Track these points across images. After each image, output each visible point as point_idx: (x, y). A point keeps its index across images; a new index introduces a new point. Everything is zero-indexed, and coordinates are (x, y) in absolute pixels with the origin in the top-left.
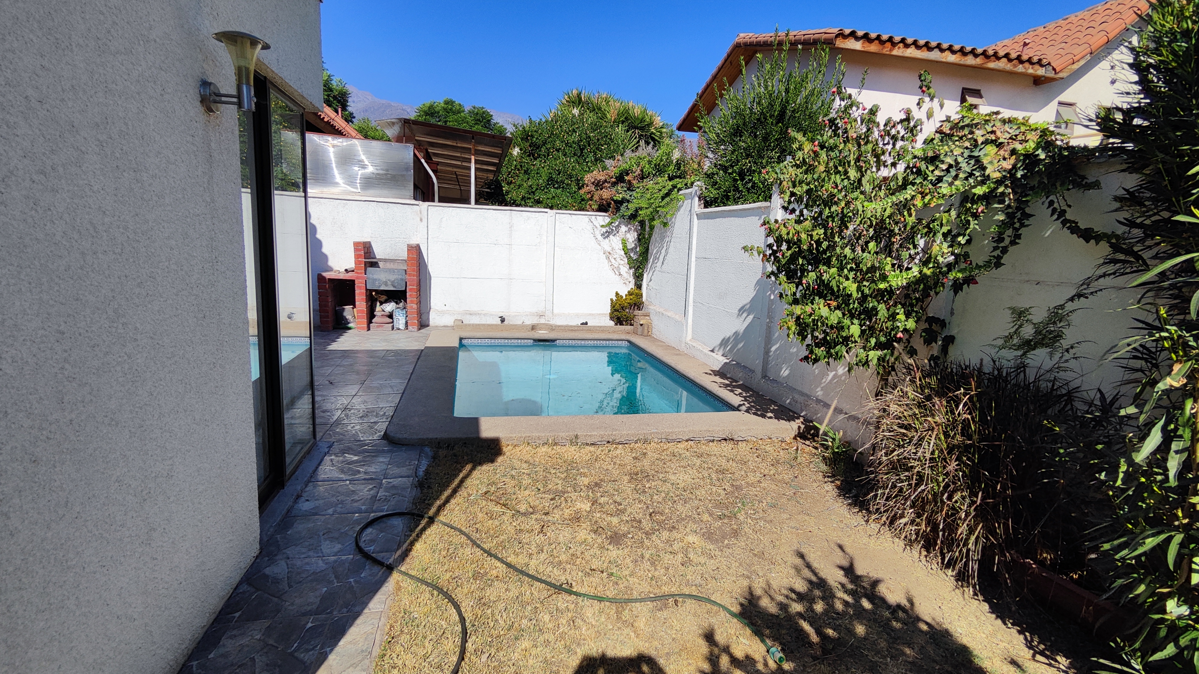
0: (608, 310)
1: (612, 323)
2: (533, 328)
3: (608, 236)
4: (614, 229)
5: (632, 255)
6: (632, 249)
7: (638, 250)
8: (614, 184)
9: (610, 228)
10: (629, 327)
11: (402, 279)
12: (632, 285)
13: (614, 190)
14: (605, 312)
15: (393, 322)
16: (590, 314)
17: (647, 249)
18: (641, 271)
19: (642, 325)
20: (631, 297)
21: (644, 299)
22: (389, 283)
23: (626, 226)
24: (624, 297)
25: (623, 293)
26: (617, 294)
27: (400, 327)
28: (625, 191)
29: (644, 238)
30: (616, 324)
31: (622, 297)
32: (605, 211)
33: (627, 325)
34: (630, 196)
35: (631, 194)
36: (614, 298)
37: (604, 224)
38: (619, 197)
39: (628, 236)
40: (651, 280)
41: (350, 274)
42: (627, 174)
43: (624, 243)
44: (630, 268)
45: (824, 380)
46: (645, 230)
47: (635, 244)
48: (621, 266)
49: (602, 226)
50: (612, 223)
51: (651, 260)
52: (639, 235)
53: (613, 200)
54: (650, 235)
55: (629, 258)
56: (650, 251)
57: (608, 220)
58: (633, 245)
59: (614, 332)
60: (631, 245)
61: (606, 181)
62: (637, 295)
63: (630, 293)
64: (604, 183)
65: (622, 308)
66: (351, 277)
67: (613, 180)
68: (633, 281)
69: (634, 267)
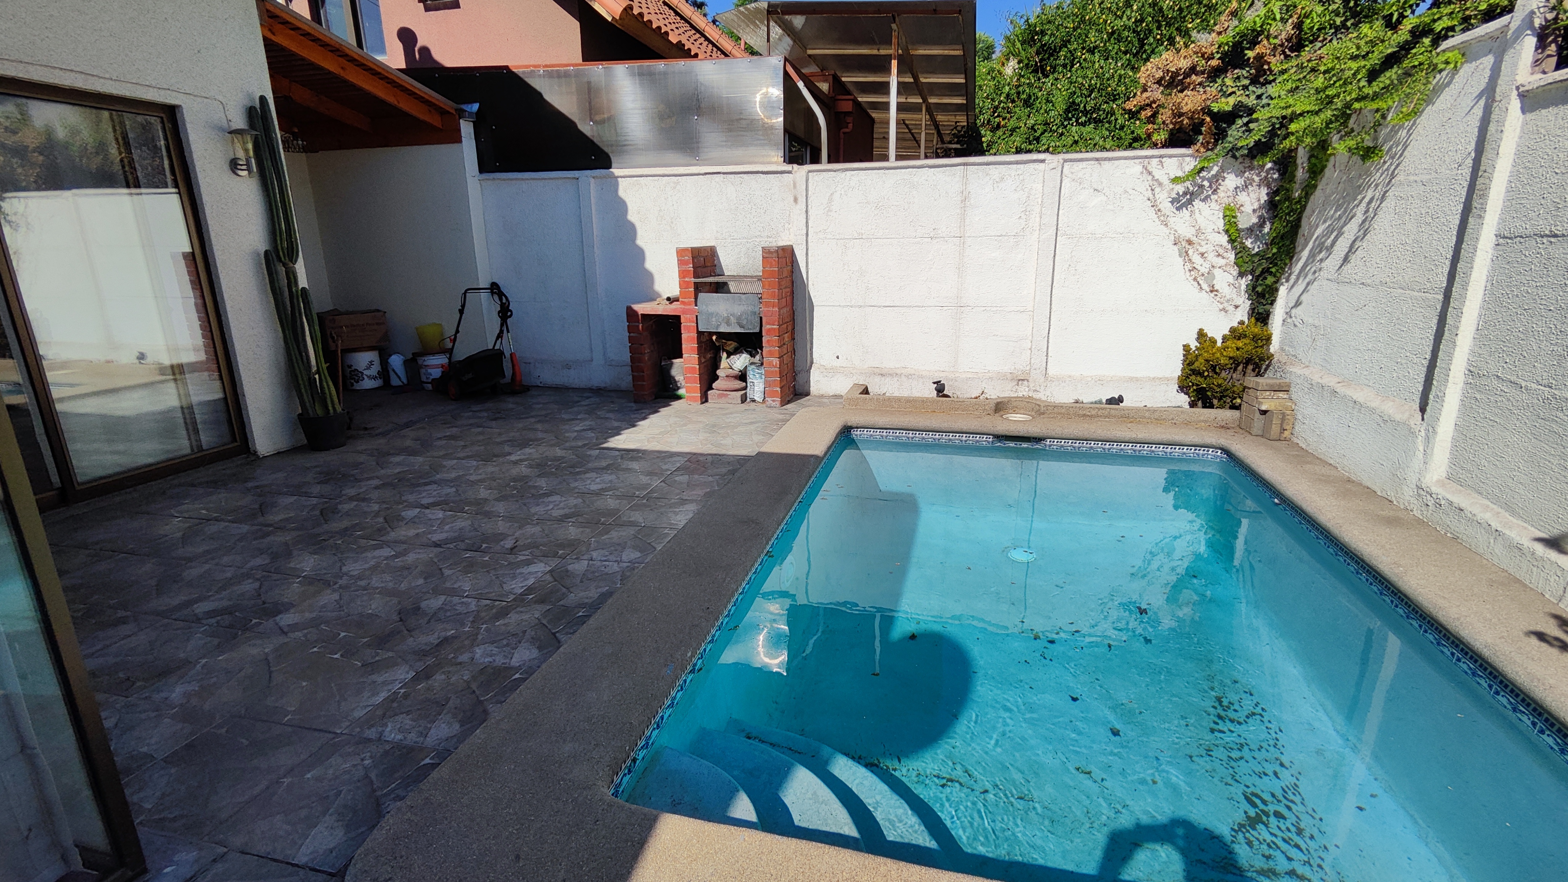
0: (1176, 368)
1: (1183, 400)
2: (1000, 407)
3: (1190, 202)
4: (1206, 183)
5: (1248, 243)
6: (1250, 230)
7: (1266, 230)
8: (1215, 74)
9: (1194, 184)
10: (1227, 415)
11: (754, 313)
12: (1241, 314)
13: (1213, 90)
14: (1168, 375)
15: (745, 388)
16: (1131, 379)
17: (1295, 227)
18: (1270, 280)
19: (1264, 412)
20: (1240, 344)
21: (1274, 348)
22: (733, 320)
23: (1238, 175)
24: (1219, 343)
25: (1218, 330)
26: (1201, 335)
27: (756, 398)
28: (1245, 88)
29: (1288, 198)
30: (1193, 405)
31: (1213, 341)
32: (1186, 143)
33: (1221, 407)
34: (1259, 97)
35: (1259, 91)
36: (1194, 344)
37: (1180, 174)
38: (1226, 104)
39: (1243, 197)
40: (1298, 304)
41: (676, 305)
42: (1254, 43)
43: (1230, 217)
44: (1241, 275)
46: (1292, 179)
47: (1260, 217)
48: (1217, 272)
49: (1176, 180)
50: (1202, 169)
51: (1305, 254)
52: (1272, 195)
53: (1210, 113)
54: (1309, 189)
55: (1241, 252)
56: (1305, 228)
57: (1190, 164)
58: (1255, 220)
59: (1187, 424)
60: (1247, 219)
61: (1193, 70)
62: (1255, 338)
63: (1235, 334)
64: (1187, 75)
65: (1213, 368)
66: (675, 310)
67: (1214, 63)
68: (1245, 305)
69: (1252, 272)
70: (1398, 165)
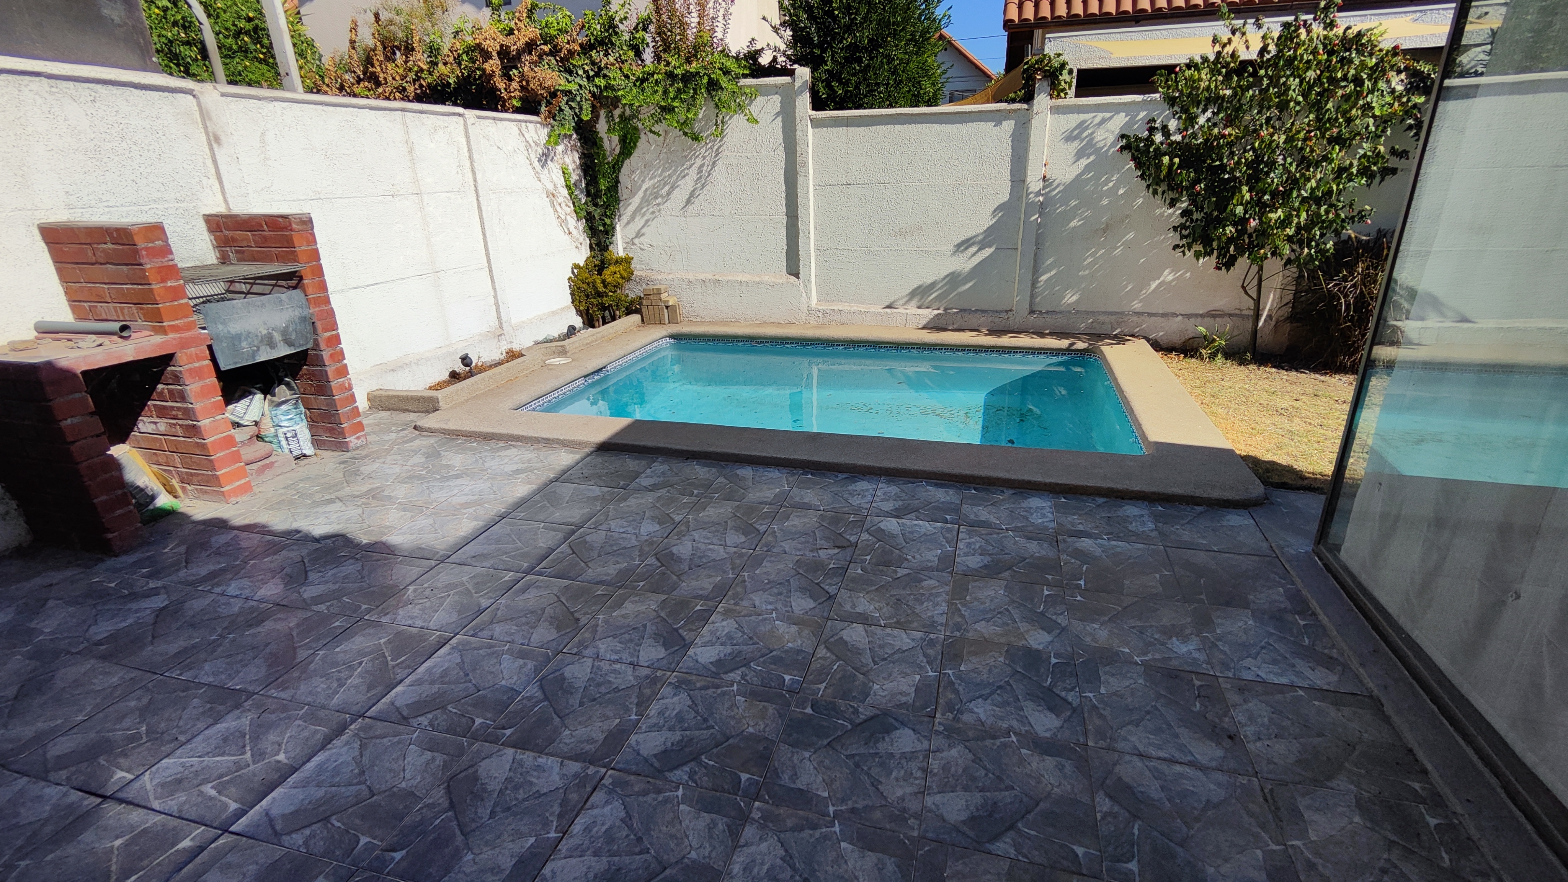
0: (568, 297)
3: (546, 162)
5: (578, 195)
6: (575, 184)
7: (584, 185)
11: (303, 319)
12: (585, 249)
18: (605, 221)
19: (667, 307)
22: (277, 337)
26: (575, 268)
27: (304, 452)
32: (533, 111)
36: (572, 276)
39: (566, 159)
40: (640, 234)
43: (565, 173)
44: (579, 218)
45: (1144, 292)
47: (578, 175)
48: (568, 218)
51: (635, 200)
55: (576, 202)
57: (543, 130)
58: (576, 177)
60: (573, 176)
68: (586, 242)
69: (589, 218)
70: (720, 146)
